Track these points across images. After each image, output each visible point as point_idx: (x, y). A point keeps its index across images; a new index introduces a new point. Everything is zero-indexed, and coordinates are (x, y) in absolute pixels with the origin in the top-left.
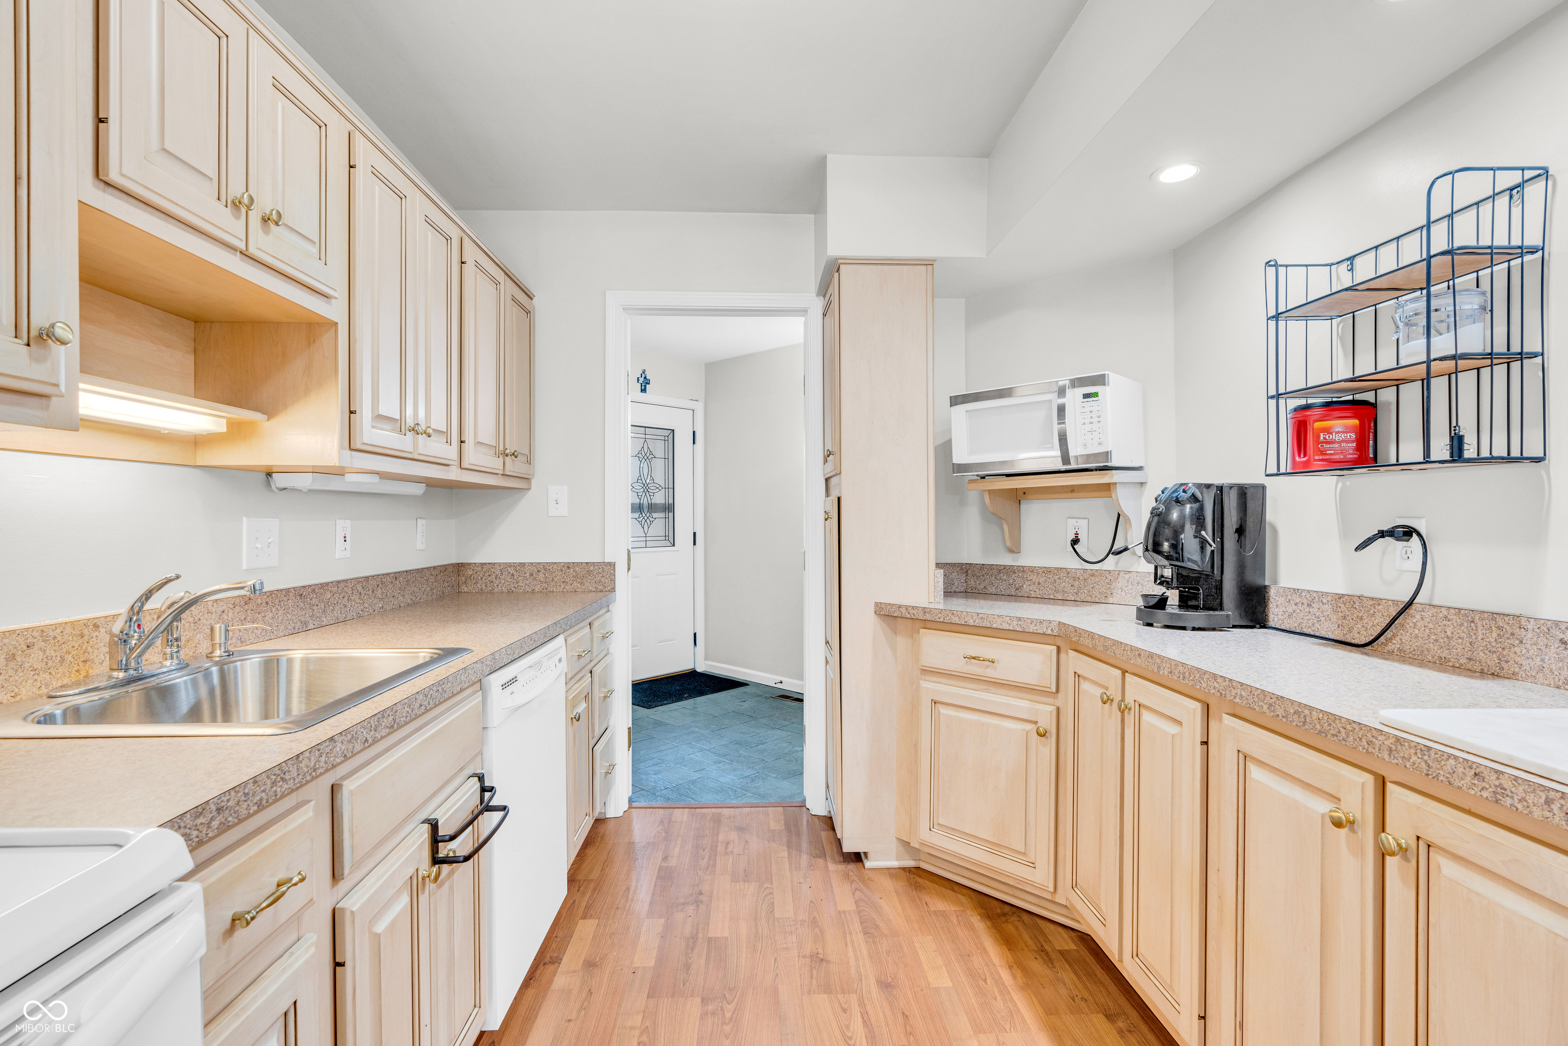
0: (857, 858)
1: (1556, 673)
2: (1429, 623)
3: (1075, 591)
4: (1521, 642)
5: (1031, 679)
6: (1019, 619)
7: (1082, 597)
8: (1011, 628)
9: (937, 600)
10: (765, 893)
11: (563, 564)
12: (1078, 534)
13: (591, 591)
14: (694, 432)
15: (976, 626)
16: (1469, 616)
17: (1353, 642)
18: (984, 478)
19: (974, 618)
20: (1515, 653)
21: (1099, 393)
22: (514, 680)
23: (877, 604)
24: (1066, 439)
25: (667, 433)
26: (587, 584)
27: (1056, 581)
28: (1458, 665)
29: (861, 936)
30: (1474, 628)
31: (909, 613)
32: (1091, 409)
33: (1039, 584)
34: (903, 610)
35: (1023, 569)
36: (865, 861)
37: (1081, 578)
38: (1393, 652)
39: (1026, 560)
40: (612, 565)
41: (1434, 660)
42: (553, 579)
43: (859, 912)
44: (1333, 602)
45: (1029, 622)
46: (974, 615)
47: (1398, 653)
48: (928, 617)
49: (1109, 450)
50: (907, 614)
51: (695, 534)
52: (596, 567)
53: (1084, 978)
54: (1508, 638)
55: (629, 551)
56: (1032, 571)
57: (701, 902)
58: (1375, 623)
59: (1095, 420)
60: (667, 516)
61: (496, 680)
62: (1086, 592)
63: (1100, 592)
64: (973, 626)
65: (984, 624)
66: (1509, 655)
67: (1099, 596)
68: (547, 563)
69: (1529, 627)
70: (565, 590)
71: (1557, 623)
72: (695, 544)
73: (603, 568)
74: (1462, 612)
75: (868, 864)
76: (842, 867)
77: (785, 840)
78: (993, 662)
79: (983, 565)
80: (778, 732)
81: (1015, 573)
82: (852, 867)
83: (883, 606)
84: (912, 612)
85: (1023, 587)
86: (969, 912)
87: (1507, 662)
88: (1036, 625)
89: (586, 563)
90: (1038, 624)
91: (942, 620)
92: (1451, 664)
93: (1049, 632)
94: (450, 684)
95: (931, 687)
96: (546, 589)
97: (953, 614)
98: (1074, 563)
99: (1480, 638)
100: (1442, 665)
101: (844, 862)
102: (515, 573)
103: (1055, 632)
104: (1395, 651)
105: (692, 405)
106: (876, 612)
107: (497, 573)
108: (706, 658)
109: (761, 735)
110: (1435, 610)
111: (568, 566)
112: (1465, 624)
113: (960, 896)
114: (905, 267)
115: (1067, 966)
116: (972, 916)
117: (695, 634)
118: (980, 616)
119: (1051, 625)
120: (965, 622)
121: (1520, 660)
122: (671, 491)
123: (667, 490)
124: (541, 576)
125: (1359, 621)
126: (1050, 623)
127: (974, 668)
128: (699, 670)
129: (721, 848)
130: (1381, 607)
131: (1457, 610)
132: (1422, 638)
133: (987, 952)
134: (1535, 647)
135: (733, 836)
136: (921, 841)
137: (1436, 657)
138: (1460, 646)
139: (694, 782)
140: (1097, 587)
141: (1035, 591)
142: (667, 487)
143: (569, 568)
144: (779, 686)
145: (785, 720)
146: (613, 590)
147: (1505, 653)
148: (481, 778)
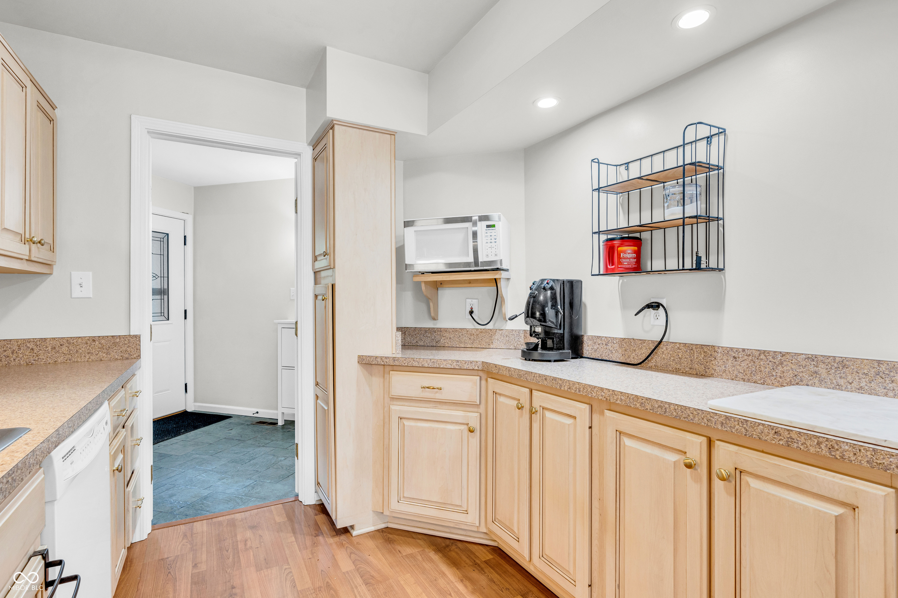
0: (346, 531)
1: (731, 372)
2: (670, 351)
3: (471, 342)
4: (715, 359)
5: (464, 397)
6: (458, 361)
7: (475, 345)
8: (452, 367)
9: (398, 352)
10: (286, 574)
11: (88, 338)
12: (472, 308)
13: (117, 359)
14: (185, 237)
15: (429, 367)
16: (690, 347)
17: (631, 363)
18: (423, 273)
19: (428, 362)
20: (713, 364)
21: (496, 225)
22: (73, 450)
23: (359, 357)
24: (477, 251)
25: (162, 236)
26: (113, 354)
27: (460, 337)
28: (685, 372)
29: (364, 587)
30: (693, 353)
31: (383, 361)
32: (491, 234)
33: (450, 338)
34: (379, 360)
35: (440, 330)
36: (352, 531)
37: (475, 334)
38: (652, 367)
40: (138, 338)
41: (673, 370)
42: (77, 351)
43: (358, 570)
44: (620, 342)
45: (464, 362)
46: (428, 360)
47: (654, 368)
48: (397, 363)
49: (501, 259)
50: (381, 362)
51: (185, 311)
52: (122, 339)
53: (503, 575)
54: (709, 357)
55: (151, 325)
56: (446, 331)
57: (235, 594)
58: (642, 352)
59: (493, 241)
60: (162, 298)
61: (57, 454)
62: (478, 342)
63: (485, 342)
64: (428, 367)
65: (435, 366)
66: (709, 365)
67: (485, 344)
68: (71, 338)
69: (719, 351)
70: (90, 360)
71: (732, 349)
72: (185, 318)
73: (129, 340)
74: (687, 345)
75: (355, 533)
76: (337, 539)
77: (290, 528)
78: (441, 389)
79: (415, 328)
80: (264, 448)
81: (435, 332)
82: (343, 537)
83: (364, 358)
84: (385, 360)
85: (440, 340)
86: (427, 550)
87: (709, 369)
88: (468, 365)
89: (112, 336)
90: (469, 364)
91: (406, 365)
92: (681, 371)
93: (476, 368)
94: (19, 471)
95: (397, 408)
96: (70, 360)
97: (414, 360)
98: (469, 325)
99: (695, 357)
100: (677, 371)
101: (337, 535)
102: (35, 347)
103: (480, 368)
104: (653, 366)
105: (184, 216)
106: (359, 362)
107: (14, 348)
108: (195, 401)
109: (251, 452)
110: (673, 345)
111: (93, 339)
112: (688, 351)
113: (419, 541)
114: (377, 134)
115: (492, 570)
116: (429, 552)
117: (186, 385)
118: (432, 360)
119: (477, 364)
120: (422, 365)
121: (714, 367)
122: (166, 279)
123: (162, 278)
124: (64, 349)
125: (633, 352)
126: (477, 362)
127: (428, 394)
128: (189, 410)
129: (241, 546)
130: (645, 344)
131: (684, 344)
132: (667, 359)
133: (446, 574)
134: (722, 361)
135: (249, 534)
136: (392, 510)
137: (674, 368)
138: (686, 362)
139: (205, 498)
140: (484, 339)
141: (448, 343)
142: (162, 276)
143: (94, 341)
144: (256, 415)
145: (266, 439)
146: (139, 356)
147: (707, 364)
148: (44, 555)
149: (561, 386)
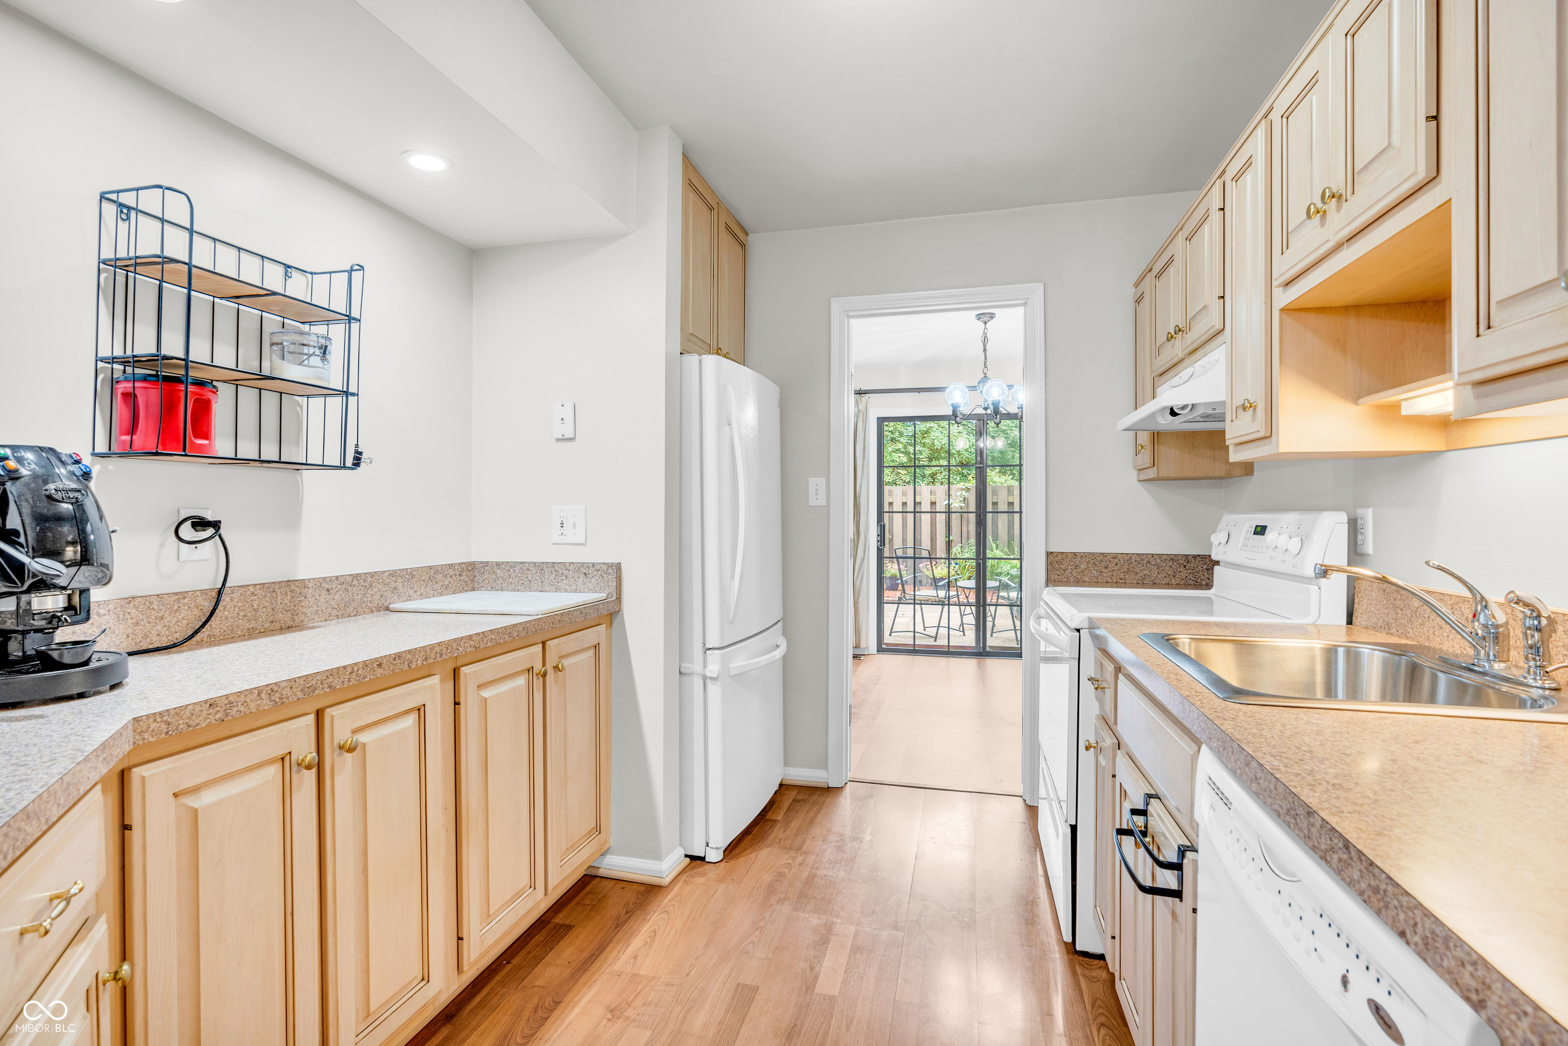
1: (325, 611)
2: (238, 602)
4: (306, 597)
16: (270, 588)
17: (151, 647)
20: (302, 606)
28: (263, 630)
30: (275, 596)
38: (202, 640)
41: (243, 633)
44: (118, 609)
47: (208, 640)
54: (298, 597)
58: (180, 617)
66: (298, 609)
71: (324, 579)
74: (266, 586)
87: (297, 615)
92: (257, 631)
99: (279, 603)
100: (251, 634)
104: (205, 639)
110: (244, 589)
112: (268, 595)
121: (304, 610)
125: (158, 621)
130: (187, 600)
131: (262, 585)
132: (232, 618)
134: (313, 598)
137: (245, 631)
138: (265, 614)
147: (296, 609)
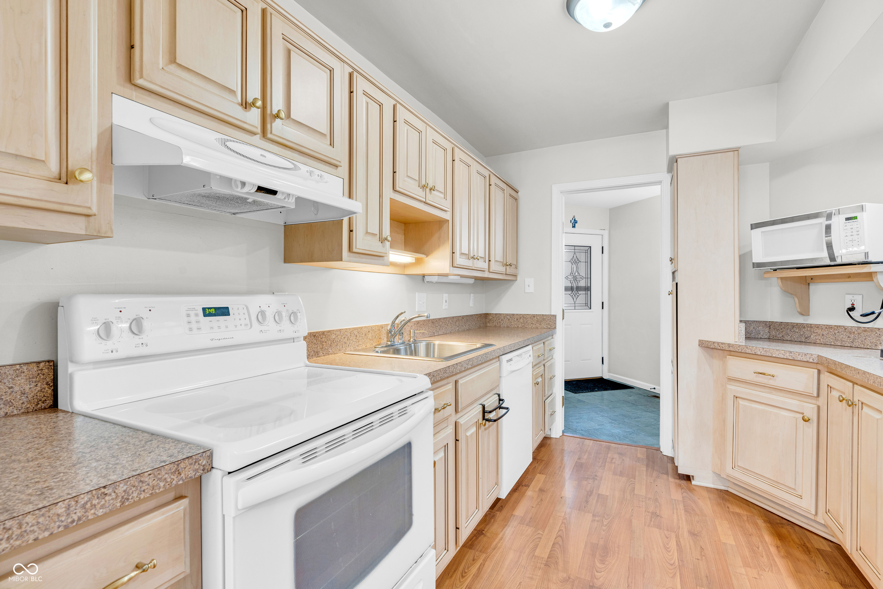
0: (688, 478)
3: (851, 341)
5: (799, 387)
6: (791, 352)
7: (856, 344)
8: (785, 357)
9: (741, 340)
10: (630, 483)
11: (531, 315)
12: (854, 304)
13: (545, 328)
14: (603, 247)
15: (762, 355)
18: (776, 270)
19: (761, 350)
21: (858, 217)
22: (511, 360)
23: (700, 341)
24: (832, 246)
25: (587, 248)
26: (543, 325)
27: (836, 334)
29: (683, 512)
31: (719, 346)
32: (852, 227)
33: (823, 335)
34: (716, 345)
35: (811, 326)
36: (692, 481)
37: (856, 332)
39: (812, 320)
40: (555, 316)
42: (527, 322)
43: (684, 502)
45: (798, 354)
46: (761, 349)
48: (731, 349)
49: (866, 251)
50: (718, 347)
51: (603, 303)
52: (547, 317)
53: (832, 565)
55: (563, 310)
56: (818, 327)
57: (596, 479)
59: (855, 233)
60: (587, 293)
61: (505, 358)
62: (860, 341)
63: (871, 342)
64: (760, 355)
65: (767, 354)
67: (870, 344)
68: (524, 314)
70: (532, 327)
72: (603, 308)
73: (550, 317)
75: (693, 482)
76: (678, 481)
77: (645, 463)
78: (773, 377)
79: (781, 322)
80: (650, 414)
81: (805, 328)
82: (684, 483)
83: (704, 342)
84: (721, 346)
85: (810, 337)
86: (756, 517)
88: (802, 356)
89: (543, 315)
90: (803, 356)
91: (740, 351)
93: (811, 360)
94: (489, 355)
95: (734, 389)
96: (524, 326)
97: (747, 348)
98: (849, 323)
101: (679, 479)
102: (510, 318)
103: (815, 361)
105: (602, 232)
106: (699, 345)
107: (502, 318)
108: (609, 372)
109: (638, 414)
111: (534, 316)
113: (752, 509)
114: (719, 154)
115: (820, 556)
116: (758, 519)
117: (603, 358)
118: (765, 349)
119: (812, 356)
120: (755, 353)
122: (589, 279)
123: (587, 279)
124: (521, 320)
126: (812, 355)
127: (761, 379)
128: (605, 378)
129: (608, 460)
133: (763, 537)
135: (616, 456)
136: (727, 474)
139: (597, 430)
140: (869, 339)
141: (820, 340)
142: (587, 277)
143: (534, 317)
144: (653, 390)
145: (655, 408)
146: (555, 328)
148: (499, 395)
149: (868, 380)
